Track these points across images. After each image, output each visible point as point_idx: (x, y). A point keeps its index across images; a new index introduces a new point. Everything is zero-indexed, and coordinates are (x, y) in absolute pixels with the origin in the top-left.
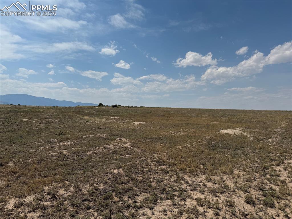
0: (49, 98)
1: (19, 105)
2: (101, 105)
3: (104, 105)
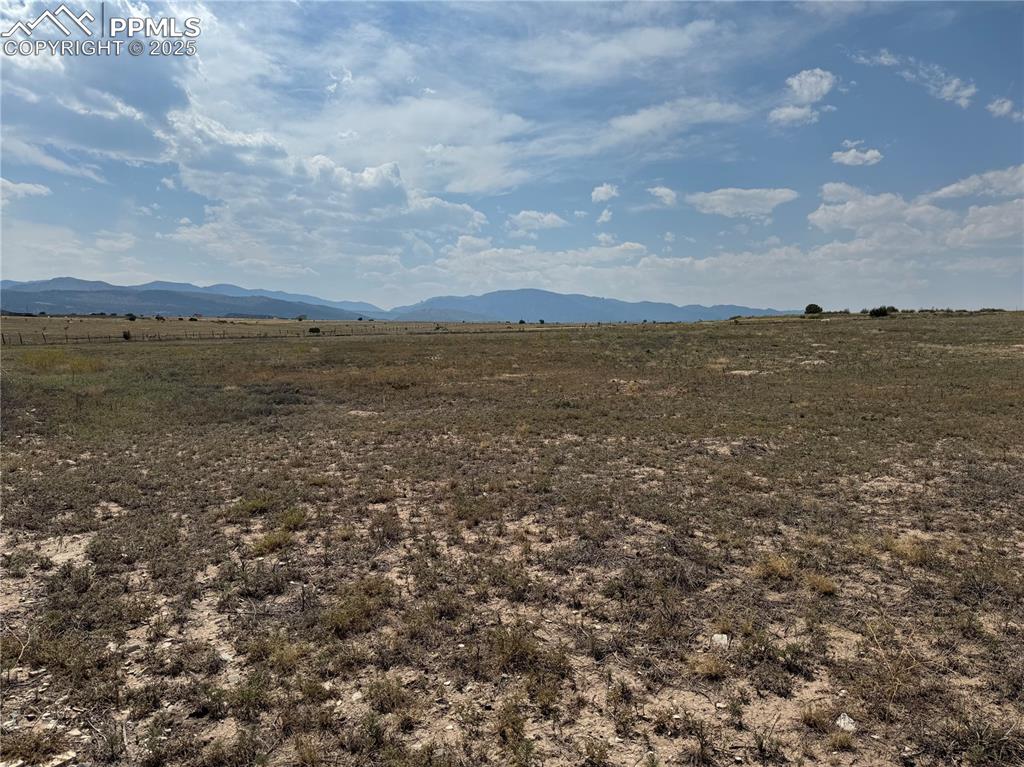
0: (601, 297)
1: (522, 322)
2: (813, 309)
3: (825, 310)
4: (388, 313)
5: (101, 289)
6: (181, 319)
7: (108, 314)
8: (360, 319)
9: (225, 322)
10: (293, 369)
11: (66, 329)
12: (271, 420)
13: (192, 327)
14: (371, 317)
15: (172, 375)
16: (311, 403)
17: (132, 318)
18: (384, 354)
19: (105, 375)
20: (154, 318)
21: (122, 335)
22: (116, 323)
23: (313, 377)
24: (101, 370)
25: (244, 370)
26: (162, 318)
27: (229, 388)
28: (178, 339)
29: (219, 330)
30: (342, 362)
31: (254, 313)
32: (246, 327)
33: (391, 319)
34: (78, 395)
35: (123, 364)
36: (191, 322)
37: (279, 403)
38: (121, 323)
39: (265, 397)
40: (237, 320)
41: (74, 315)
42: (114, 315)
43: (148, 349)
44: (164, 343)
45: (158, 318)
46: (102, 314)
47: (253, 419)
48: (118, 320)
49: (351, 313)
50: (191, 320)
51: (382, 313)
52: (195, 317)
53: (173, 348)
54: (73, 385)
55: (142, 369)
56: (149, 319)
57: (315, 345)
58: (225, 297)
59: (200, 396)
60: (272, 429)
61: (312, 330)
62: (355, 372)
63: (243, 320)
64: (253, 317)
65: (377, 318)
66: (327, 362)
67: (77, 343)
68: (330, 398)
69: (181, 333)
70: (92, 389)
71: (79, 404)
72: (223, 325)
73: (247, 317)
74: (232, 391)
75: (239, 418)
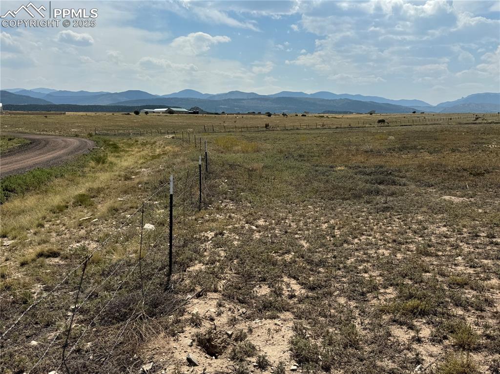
4: (435, 107)
5: (254, 97)
6: (297, 115)
7: (256, 112)
8: (414, 112)
9: (323, 117)
10: (379, 153)
11: (235, 122)
12: (380, 199)
13: (303, 120)
14: (423, 110)
15: (300, 156)
16: (404, 185)
17: (269, 115)
18: (446, 142)
19: (260, 155)
20: (281, 115)
21: (264, 125)
22: (261, 118)
23: (396, 161)
24: (258, 151)
25: (345, 153)
26: (286, 115)
27: (339, 168)
28: (297, 129)
29: (320, 122)
30: (415, 148)
31: (339, 110)
32: (336, 119)
33: (438, 112)
34: (249, 169)
35: (269, 146)
36: (302, 117)
37: (380, 183)
38: (263, 118)
39: (368, 177)
40: (330, 116)
41: (239, 114)
42: (259, 113)
43: (282, 137)
44: (290, 133)
45: (284, 115)
46: (253, 113)
47: (366, 198)
48: (262, 116)
49: (407, 108)
50: (303, 115)
51: (430, 107)
52: (305, 114)
53: (296, 136)
54: (244, 162)
55: (281, 152)
56: (279, 115)
57: (390, 134)
58: (323, 100)
59: (323, 174)
60: (386, 209)
61: (380, 121)
62: (428, 157)
63: (334, 115)
64: (340, 113)
65: (427, 111)
66: (403, 148)
67: (242, 131)
68: (419, 181)
69: (297, 124)
70: (255, 165)
71: (250, 176)
72: (323, 119)
73: (336, 113)
74: (342, 170)
75: (357, 197)
